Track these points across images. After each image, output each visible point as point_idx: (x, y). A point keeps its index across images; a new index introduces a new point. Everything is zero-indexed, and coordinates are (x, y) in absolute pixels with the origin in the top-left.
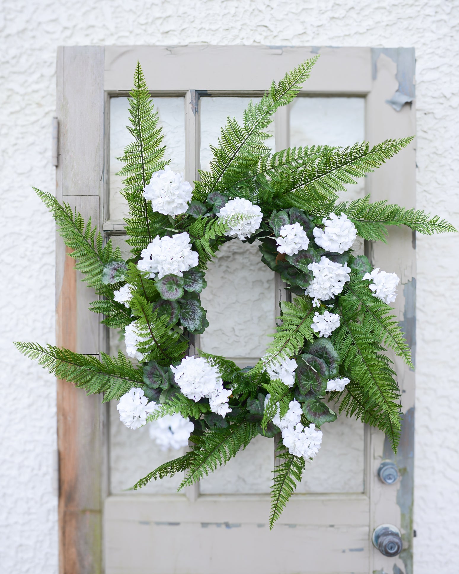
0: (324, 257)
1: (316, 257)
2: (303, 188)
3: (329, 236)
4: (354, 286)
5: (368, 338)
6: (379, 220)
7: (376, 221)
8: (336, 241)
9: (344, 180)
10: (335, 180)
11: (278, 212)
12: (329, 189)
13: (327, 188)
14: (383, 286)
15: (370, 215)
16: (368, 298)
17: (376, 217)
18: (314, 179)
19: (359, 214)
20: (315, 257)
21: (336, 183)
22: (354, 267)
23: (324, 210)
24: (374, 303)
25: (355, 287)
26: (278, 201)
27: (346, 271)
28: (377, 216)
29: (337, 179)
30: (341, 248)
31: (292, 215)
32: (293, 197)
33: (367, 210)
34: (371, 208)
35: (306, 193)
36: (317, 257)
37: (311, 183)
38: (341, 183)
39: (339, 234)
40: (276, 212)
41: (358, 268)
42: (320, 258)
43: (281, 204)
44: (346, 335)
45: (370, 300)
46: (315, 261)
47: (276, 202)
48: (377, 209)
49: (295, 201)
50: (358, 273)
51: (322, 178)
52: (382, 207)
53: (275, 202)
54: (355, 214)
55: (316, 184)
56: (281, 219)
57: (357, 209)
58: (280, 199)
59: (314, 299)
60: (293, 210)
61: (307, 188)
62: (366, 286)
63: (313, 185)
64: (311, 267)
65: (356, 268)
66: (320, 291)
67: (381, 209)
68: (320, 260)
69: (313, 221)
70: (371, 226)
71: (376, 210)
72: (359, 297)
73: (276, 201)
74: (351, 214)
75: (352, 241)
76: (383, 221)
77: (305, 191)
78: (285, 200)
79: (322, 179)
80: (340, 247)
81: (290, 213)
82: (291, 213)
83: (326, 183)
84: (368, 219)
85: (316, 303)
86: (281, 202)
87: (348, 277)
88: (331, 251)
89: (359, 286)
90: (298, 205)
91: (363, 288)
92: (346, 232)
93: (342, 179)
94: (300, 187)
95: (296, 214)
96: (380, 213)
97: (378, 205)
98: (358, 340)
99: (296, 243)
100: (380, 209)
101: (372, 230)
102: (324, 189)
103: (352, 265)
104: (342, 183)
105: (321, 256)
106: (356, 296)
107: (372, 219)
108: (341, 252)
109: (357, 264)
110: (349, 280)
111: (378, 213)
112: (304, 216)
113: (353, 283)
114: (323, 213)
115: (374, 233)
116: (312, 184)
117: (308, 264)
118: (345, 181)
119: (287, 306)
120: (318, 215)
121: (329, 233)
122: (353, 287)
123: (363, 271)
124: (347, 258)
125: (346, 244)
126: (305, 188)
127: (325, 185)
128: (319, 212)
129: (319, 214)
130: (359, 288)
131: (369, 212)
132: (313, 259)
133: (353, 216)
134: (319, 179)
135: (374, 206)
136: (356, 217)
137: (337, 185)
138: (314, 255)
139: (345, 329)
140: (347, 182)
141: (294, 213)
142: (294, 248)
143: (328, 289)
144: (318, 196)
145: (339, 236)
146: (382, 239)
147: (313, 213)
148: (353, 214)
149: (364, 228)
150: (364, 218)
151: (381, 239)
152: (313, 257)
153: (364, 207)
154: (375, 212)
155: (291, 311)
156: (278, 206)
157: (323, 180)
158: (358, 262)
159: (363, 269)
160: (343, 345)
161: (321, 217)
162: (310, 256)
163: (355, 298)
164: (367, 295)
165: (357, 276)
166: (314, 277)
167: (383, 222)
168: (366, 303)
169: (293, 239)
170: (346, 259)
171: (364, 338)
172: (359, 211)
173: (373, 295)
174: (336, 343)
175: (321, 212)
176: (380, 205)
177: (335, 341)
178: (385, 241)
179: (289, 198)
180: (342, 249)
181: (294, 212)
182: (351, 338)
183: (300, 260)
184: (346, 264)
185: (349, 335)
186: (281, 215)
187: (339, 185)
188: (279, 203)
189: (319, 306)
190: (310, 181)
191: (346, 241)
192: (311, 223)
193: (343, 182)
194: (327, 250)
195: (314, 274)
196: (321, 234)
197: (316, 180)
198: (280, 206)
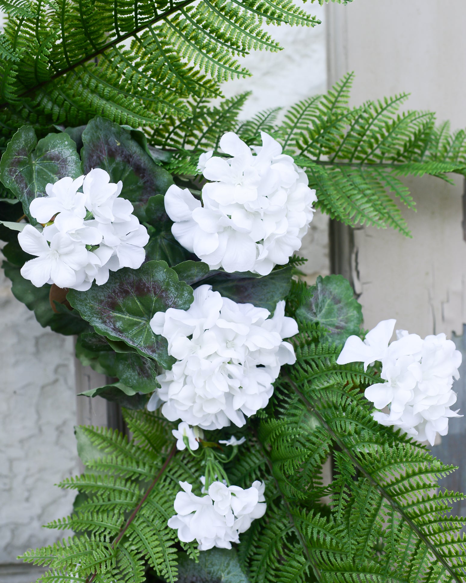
0: (206, 289)
1: (177, 289)
2: (127, 48)
3: (218, 216)
4: (309, 382)
5: (364, 570)
6: (378, 161)
7: (371, 164)
8: (246, 234)
9: (266, 11)
10: (235, 14)
11: (40, 135)
12: (214, 50)
13: (209, 44)
14: (416, 390)
15: (353, 145)
16: (360, 426)
17: (369, 151)
18: (163, 16)
19: (317, 141)
20: (172, 289)
21: (242, 23)
22: (310, 316)
23: (205, 129)
24: (383, 444)
25: (313, 387)
26: (45, 100)
27: (280, 334)
28: (375, 146)
29: (242, 9)
30: (262, 257)
31: (96, 147)
32: (93, 83)
33: (345, 128)
34: (357, 122)
35: (138, 65)
36: (179, 288)
37: (151, 30)
38: (257, 23)
39: (254, 207)
40: (32, 134)
41: (319, 318)
42: (191, 293)
43: (56, 109)
44: (285, 546)
45: (366, 434)
46: (175, 303)
47: (39, 105)
48: (375, 125)
49: (102, 96)
50: (323, 336)
51: (191, 8)
52: (389, 116)
53: (35, 103)
54: (306, 142)
55: (168, 31)
56: (52, 159)
57: (311, 127)
58: (51, 92)
59: (180, 426)
60: (97, 127)
61: (139, 48)
62: (351, 385)
63: (160, 35)
64: (162, 325)
65: (315, 320)
66: (196, 407)
67: (386, 123)
68: (191, 300)
69: (165, 164)
70: (358, 180)
71: (372, 127)
72: (327, 422)
73: (39, 99)
74: (294, 142)
75: (301, 230)
76: (390, 162)
77: (131, 59)
78: (68, 95)
79: (189, 14)
80: (258, 254)
81: (85, 138)
82: (91, 141)
83: (205, 27)
84: (344, 157)
85: (186, 439)
86: (55, 102)
87: (289, 352)
88: (229, 270)
89: (326, 385)
90: (112, 109)
91: (343, 390)
92: (281, 198)
93: (259, 8)
94: (117, 46)
95: (107, 143)
96: (382, 135)
97: (376, 110)
98: (327, 570)
99: (92, 248)
100: (383, 124)
101: (361, 191)
102: (200, 50)
103: (302, 311)
104: (261, 21)
105: (195, 285)
106: (318, 417)
107: (358, 158)
108: (265, 271)
109: (317, 306)
110: (292, 360)
111: (379, 136)
112: (133, 147)
113: (306, 371)
114: (204, 141)
115: (367, 202)
116: (157, 32)
117: (150, 314)
118: (273, 13)
119: (97, 443)
120: (188, 147)
121: (217, 205)
122: (306, 384)
123: (337, 327)
124: (283, 287)
125: (279, 242)
126: (132, 48)
127: (201, 34)
128: (192, 139)
129: (190, 142)
130: (326, 389)
131: (349, 135)
132: (167, 298)
133: (300, 147)
134: (179, 15)
135: (365, 115)
136: (309, 152)
137: (244, 31)
138: (168, 284)
139: (281, 525)
140: (280, 17)
141: (102, 136)
142: (89, 266)
143: (223, 400)
144: (181, 75)
145: (254, 215)
146: (393, 221)
147: (172, 140)
148: (301, 142)
149: (336, 184)
150: (333, 154)
151: (390, 221)
152: (166, 290)
153: (333, 118)
154: (368, 133)
155: (109, 457)
156: (49, 118)
157: (193, 16)
158: (321, 297)
159: (335, 320)
160: (277, 576)
161: (197, 152)
162: (156, 286)
163: (314, 423)
164: (357, 417)
165: (320, 346)
166: (173, 360)
167: (392, 165)
168: (353, 446)
169: (79, 233)
170: (281, 290)
171: (351, 570)
172: (319, 133)
173: (378, 418)
174: (255, 568)
175: (195, 136)
176: (385, 112)
177: (251, 560)
178: (403, 226)
179: (80, 89)
180: (267, 260)
181: (101, 134)
182: (302, 559)
183: (120, 301)
184: (281, 305)
185: (296, 545)
186: (54, 147)
187: (251, 32)
188: (49, 105)
189: (194, 446)
190: (148, 25)
191: (281, 231)
192: (159, 170)
193: (264, 18)
194: (213, 266)
195: (173, 350)
196: (192, 210)
197: (170, 17)
198: (55, 118)
